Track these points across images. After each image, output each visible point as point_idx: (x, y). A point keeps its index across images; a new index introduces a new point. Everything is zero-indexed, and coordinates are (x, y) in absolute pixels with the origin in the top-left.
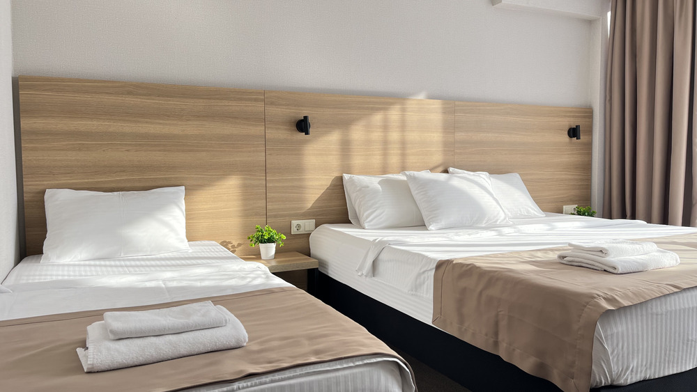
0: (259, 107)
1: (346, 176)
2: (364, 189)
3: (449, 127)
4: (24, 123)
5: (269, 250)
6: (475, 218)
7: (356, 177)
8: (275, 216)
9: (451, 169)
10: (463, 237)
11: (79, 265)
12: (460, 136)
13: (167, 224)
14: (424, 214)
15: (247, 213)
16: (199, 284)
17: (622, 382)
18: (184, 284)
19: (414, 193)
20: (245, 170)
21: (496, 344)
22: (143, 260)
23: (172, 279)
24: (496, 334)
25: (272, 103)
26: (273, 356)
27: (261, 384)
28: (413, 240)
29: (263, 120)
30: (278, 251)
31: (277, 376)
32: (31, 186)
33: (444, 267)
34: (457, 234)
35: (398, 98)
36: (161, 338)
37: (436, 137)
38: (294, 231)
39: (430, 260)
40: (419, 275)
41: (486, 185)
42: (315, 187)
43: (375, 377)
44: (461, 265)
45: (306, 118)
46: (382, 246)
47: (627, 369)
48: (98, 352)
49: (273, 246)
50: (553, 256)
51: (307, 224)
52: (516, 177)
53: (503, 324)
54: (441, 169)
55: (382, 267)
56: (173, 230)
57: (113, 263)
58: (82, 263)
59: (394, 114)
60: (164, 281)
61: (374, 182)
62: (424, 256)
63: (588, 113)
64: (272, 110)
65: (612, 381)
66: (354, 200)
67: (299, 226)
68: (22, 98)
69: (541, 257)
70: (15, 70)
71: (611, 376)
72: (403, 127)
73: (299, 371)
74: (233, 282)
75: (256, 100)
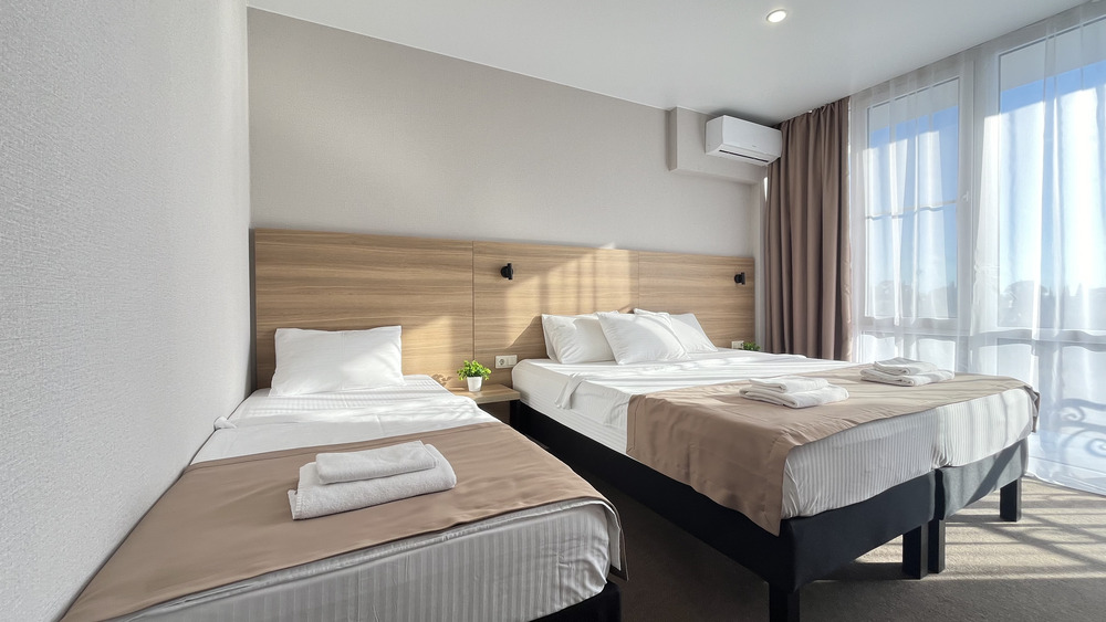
0: (469, 255)
1: (545, 317)
2: (560, 328)
3: (635, 274)
4: (259, 270)
5: (476, 383)
6: (658, 355)
7: (553, 317)
8: (482, 352)
9: (636, 310)
10: (651, 372)
11: (303, 399)
12: (643, 281)
13: (383, 361)
14: (614, 350)
15: (456, 350)
16: (411, 419)
17: (808, 513)
18: (397, 418)
19: (605, 331)
20: (455, 311)
21: (688, 475)
22: (361, 393)
23: (387, 414)
24: (688, 465)
25: (480, 252)
26: (481, 499)
27: (469, 533)
28: (605, 375)
29: (472, 267)
30: (484, 384)
31: (486, 524)
32: (263, 325)
33: (636, 402)
34: (645, 369)
35: (590, 248)
36: (370, 482)
37: (624, 282)
38: (498, 365)
39: (624, 395)
40: (614, 408)
41: (667, 324)
42: (517, 327)
43: (582, 522)
44: (654, 400)
45: (509, 265)
46: (579, 381)
47: (813, 500)
48: (307, 499)
49: (480, 379)
50: (735, 391)
51: (510, 359)
52: (691, 317)
53: (695, 456)
54: (628, 310)
55: (578, 400)
56: (389, 366)
57: (334, 397)
58: (306, 396)
59: (586, 262)
60: (379, 415)
61: (569, 321)
62: (618, 391)
63: (751, 262)
64: (479, 258)
65: (800, 512)
66: (552, 337)
67: (502, 361)
68: (257, 248)
69: (724, 391)
70: (252, 223)
71: (798, 507)
72: (594, 273)
73: (508, 518)
74: (442, 417)
75: (466, 249)
